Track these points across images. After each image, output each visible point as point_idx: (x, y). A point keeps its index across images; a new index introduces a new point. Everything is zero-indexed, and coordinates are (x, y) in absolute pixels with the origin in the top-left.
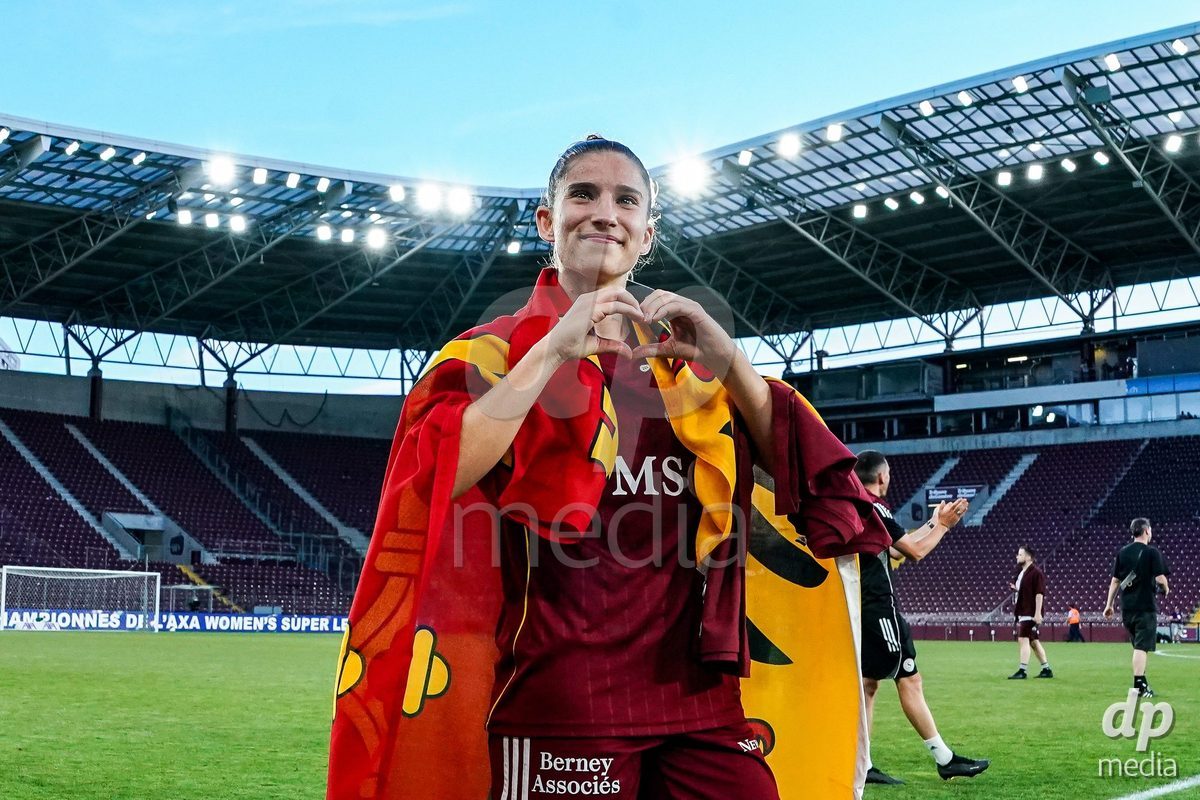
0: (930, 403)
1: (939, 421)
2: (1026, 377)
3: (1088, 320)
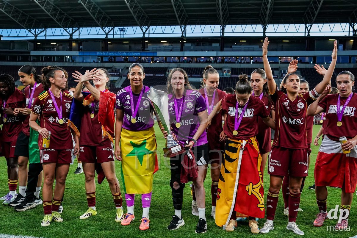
0: (29, 53)
1: (32, 57)
2: (56, 48)
3: (71, 35)
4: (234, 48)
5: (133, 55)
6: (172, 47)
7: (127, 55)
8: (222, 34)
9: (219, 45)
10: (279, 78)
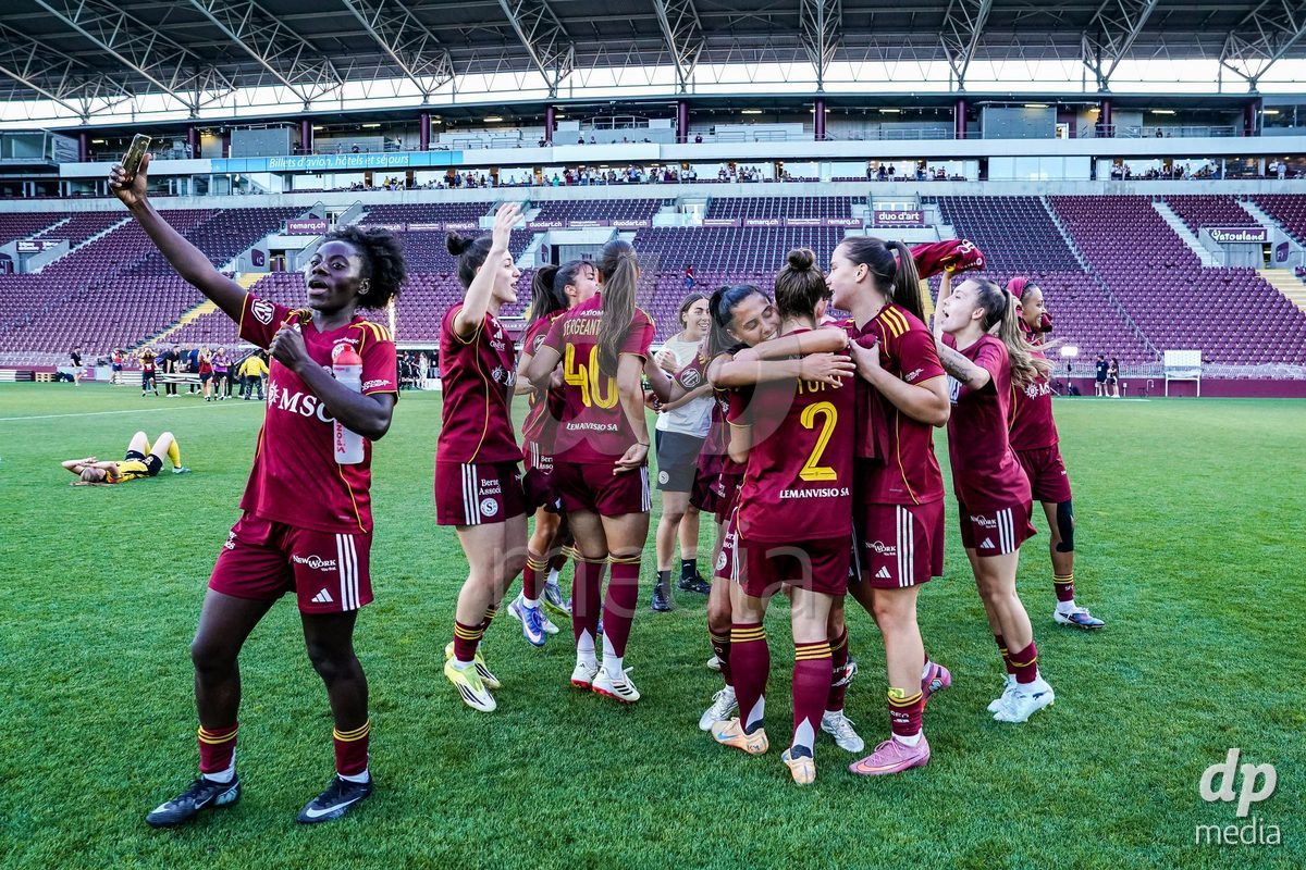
3: (194, 109)
4: (721, 134)
5: (386, 166)
7: (365, 166)
8: (679, 88)
9: (672, 125)
10: (868, 227)
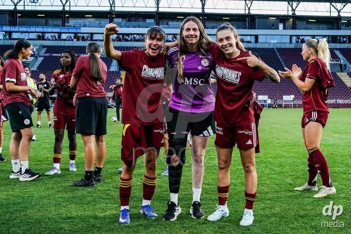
4: (170, 25)
5: (51, 31)
6: (99, 22)
7: (43, 31)
8: (156, 9)
9: (154, 21)
